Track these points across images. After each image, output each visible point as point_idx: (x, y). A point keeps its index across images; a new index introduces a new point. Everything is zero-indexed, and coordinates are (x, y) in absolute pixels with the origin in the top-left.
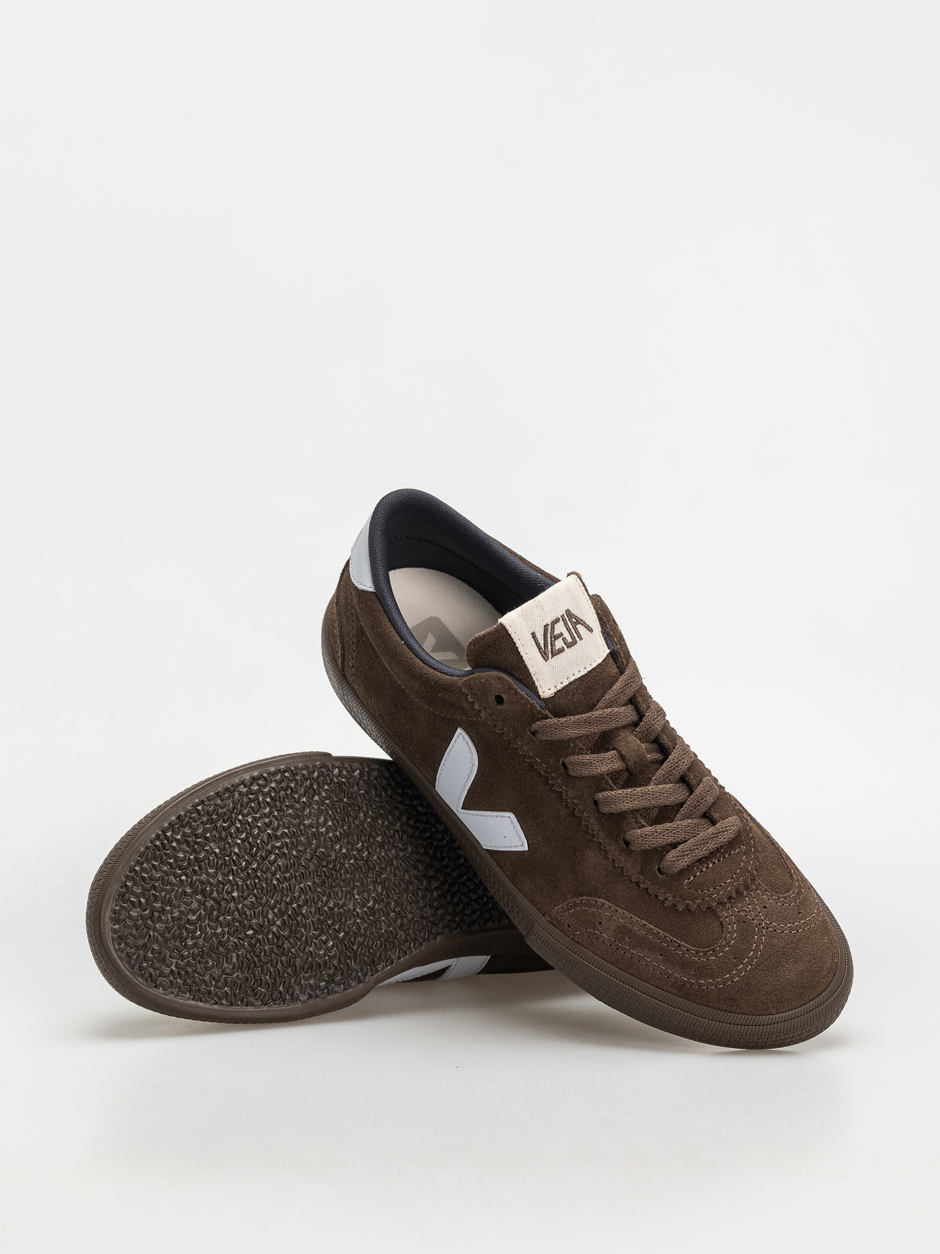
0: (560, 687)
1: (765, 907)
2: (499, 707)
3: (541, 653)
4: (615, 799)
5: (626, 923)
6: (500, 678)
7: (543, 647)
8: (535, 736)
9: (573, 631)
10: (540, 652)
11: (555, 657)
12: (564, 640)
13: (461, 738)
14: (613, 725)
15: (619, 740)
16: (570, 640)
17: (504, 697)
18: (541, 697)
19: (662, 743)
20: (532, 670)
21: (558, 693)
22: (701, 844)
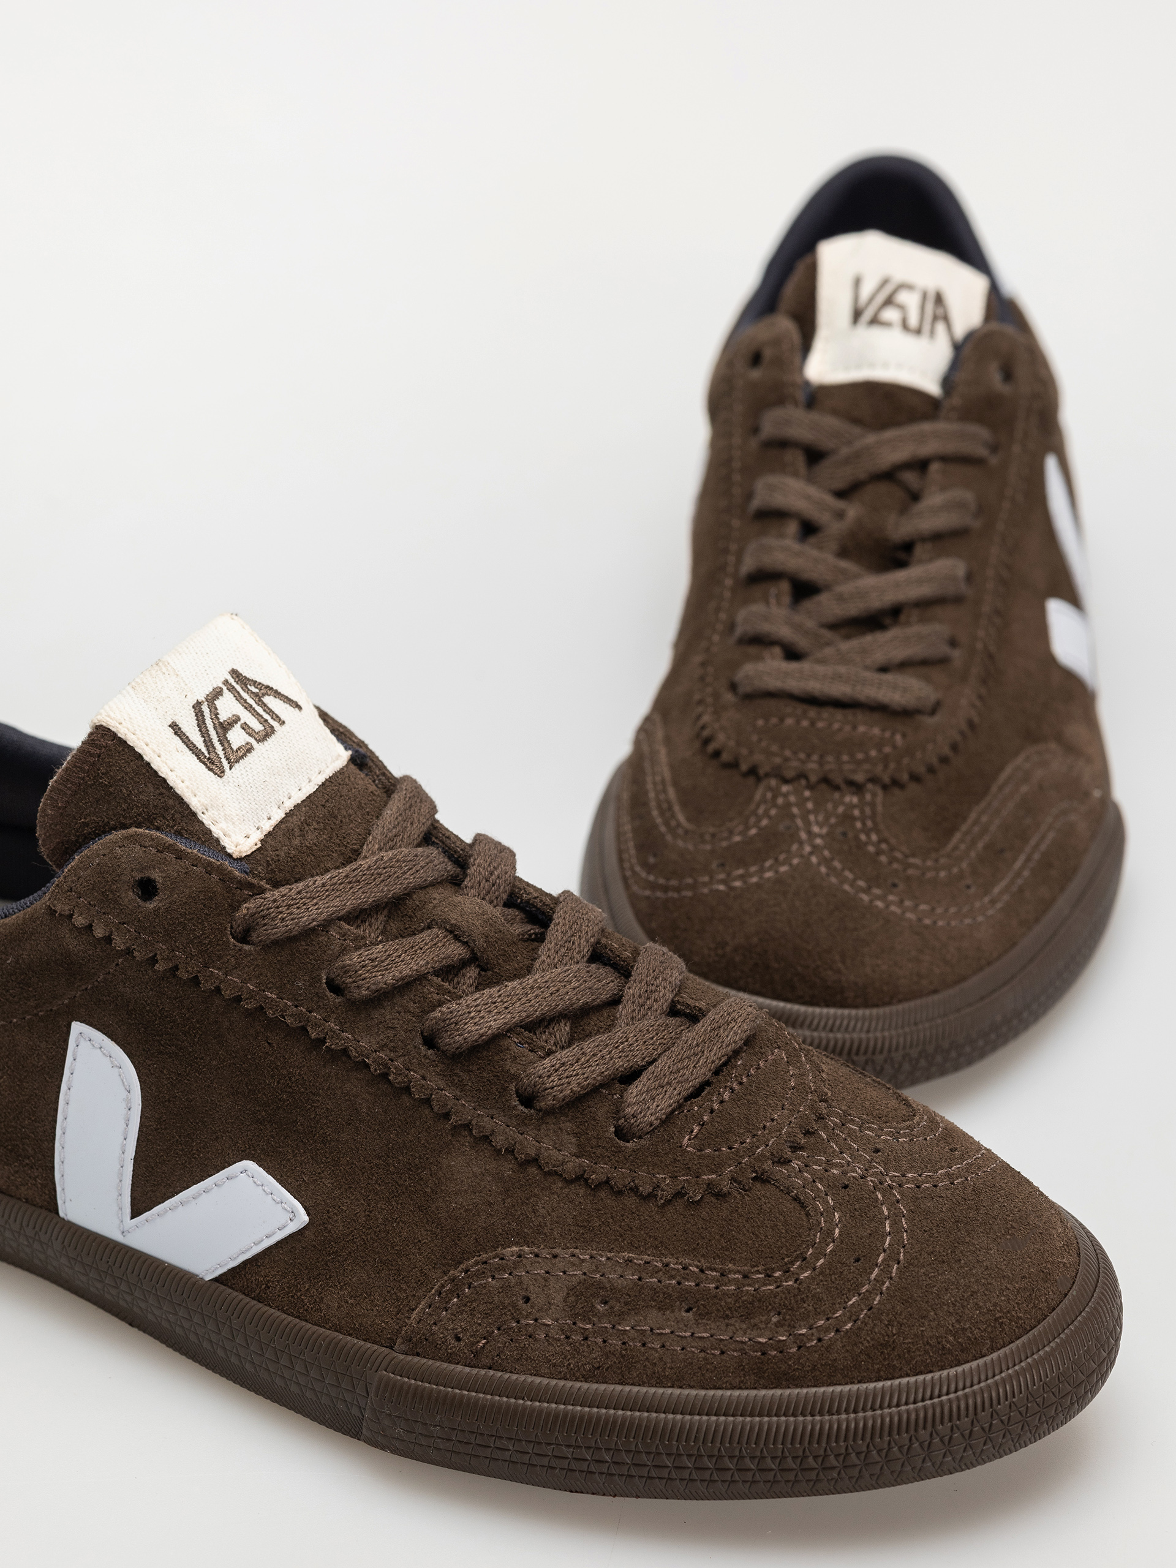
0: (268, 827)
1: (877, 1151)
2: (151, 905)
3: (204, 763)
4: (469, 1013)
5: (585, 1274)
6: (133, 839)
7: (204, 750)
8: (247, 943)
9: (260, 710)
10: (201, 761)
11: (237, 765)
12: (245, 727)
13: (84, 1045)
14: (410, 880)
15: (435, 907)
16: (257, 726)
17: (156, 875)
18: (235, 856)
19: (528, 902)
20: (195, 803)
21: (269, 840)
22: (688, 1057)
